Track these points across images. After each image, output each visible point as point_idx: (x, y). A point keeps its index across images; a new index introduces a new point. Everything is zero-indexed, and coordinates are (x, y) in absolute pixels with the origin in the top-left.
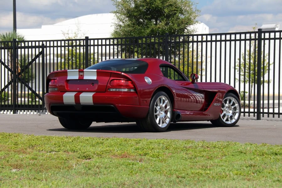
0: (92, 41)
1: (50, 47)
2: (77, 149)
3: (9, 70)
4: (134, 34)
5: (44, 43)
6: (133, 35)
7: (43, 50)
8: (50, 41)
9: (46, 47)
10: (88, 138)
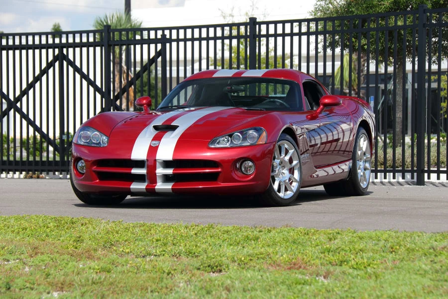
0: (264, 27)
1: (178, 40)
2: (200, 249)
3: (97, 89)
4: (357, 9)
5: (167, 32)
6: (354, 13)
7: (164, 48)
8: (178, 28)
9: (170, 41)
10: (230, 228)
